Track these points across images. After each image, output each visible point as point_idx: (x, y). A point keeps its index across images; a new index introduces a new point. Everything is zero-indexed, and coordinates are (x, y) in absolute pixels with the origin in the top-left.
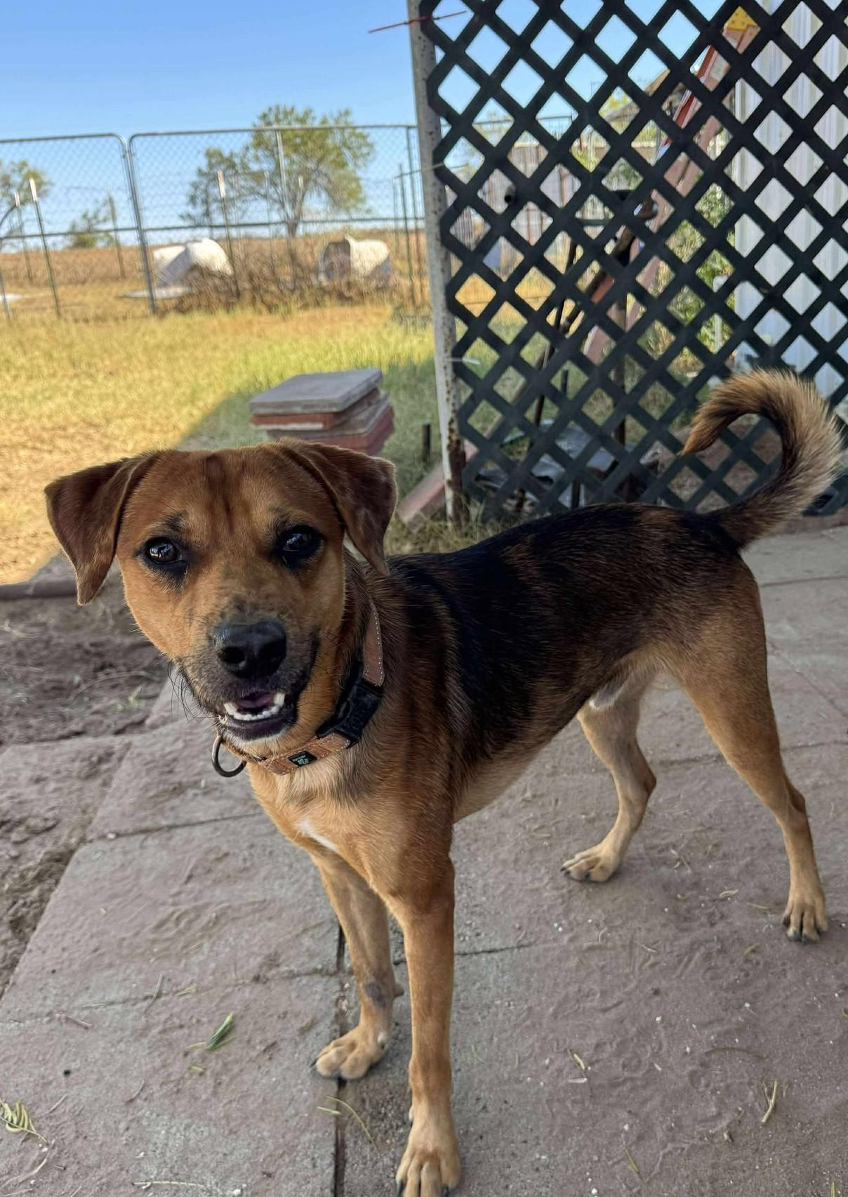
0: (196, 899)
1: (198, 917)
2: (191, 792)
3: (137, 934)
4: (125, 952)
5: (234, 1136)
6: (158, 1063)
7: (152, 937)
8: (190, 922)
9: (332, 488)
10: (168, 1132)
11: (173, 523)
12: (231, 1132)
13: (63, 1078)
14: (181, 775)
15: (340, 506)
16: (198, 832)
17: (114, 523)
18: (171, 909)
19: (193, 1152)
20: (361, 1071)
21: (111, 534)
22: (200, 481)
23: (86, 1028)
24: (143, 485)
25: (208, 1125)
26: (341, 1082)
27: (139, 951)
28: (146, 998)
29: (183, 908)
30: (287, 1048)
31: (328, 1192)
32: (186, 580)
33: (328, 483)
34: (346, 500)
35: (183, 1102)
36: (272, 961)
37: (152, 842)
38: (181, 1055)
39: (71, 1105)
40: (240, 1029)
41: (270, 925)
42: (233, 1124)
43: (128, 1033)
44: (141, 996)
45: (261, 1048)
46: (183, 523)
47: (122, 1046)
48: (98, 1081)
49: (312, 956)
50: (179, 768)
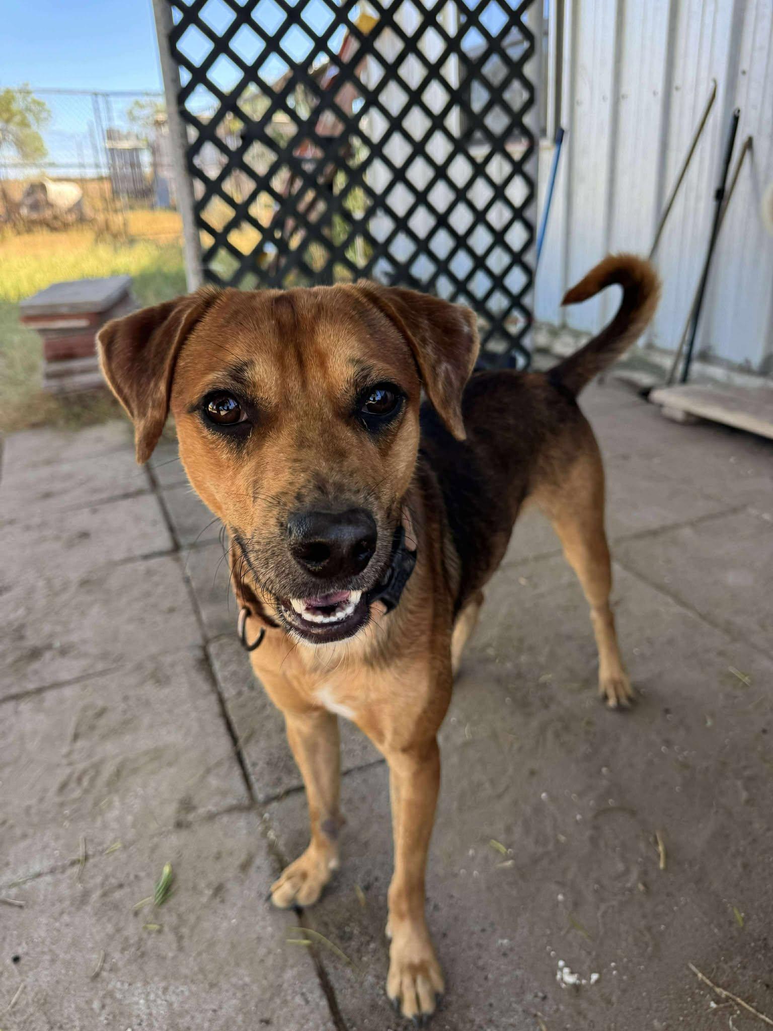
0: (89, 756)
1: (98, 773)
2: (48, 655)
3: (41, 800)
4: (35, 819)
5: (215, 990)
6: (110, 928)
7: (58, 800)
8: (93, 780)
9: (413, 338)
10: (147, 1000)
11: (237, 373)
12: (212, 985)
13: (13, 966)
14: (32, 640)
15: (421, 361)
16: (68, 692)
17: (166, 374)
18: (68, 771)
19: (181, 1015)
20: (314, 898)
21: (163, 387)
22: (268, 326)
23: (21, 907)
24: (202, 329)
25: (185, 984)
26: (299, 911)
27: (50, 816)
28: (73, 863)
29: (80, 766)
30: (233, 888)
31: (330, 1025)
32: (250, 444)
33: (409, 333)
34: (428, 353)
35: (151, 966)
36: (187, 805)
37: (25, 706)
38: (131, 917)
39: (33, 994)
40: (181, 877)
41: (172, 770)
42: (211, 976)
43: (67, 903)
44: (67, 862)
45: (209, 892)
46: (248, 374)
47: (66, 918)
48: (53, 961)
49: (224, 793)
50: (29, 633)
